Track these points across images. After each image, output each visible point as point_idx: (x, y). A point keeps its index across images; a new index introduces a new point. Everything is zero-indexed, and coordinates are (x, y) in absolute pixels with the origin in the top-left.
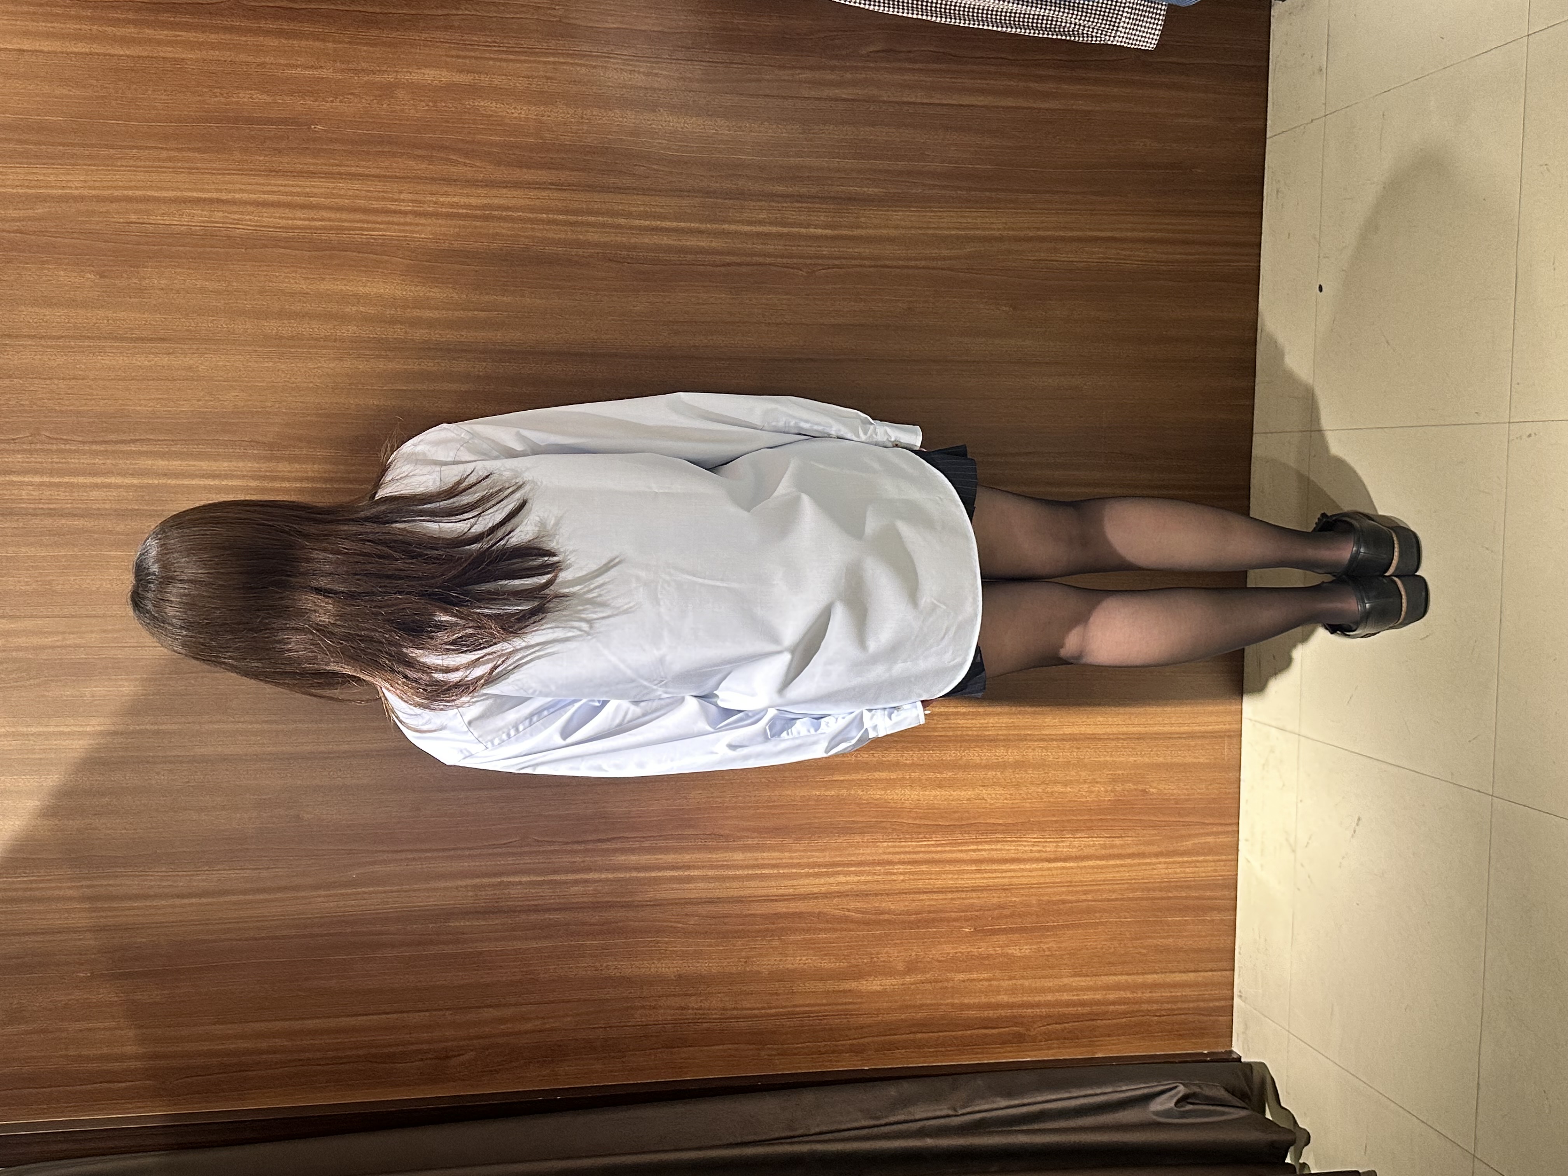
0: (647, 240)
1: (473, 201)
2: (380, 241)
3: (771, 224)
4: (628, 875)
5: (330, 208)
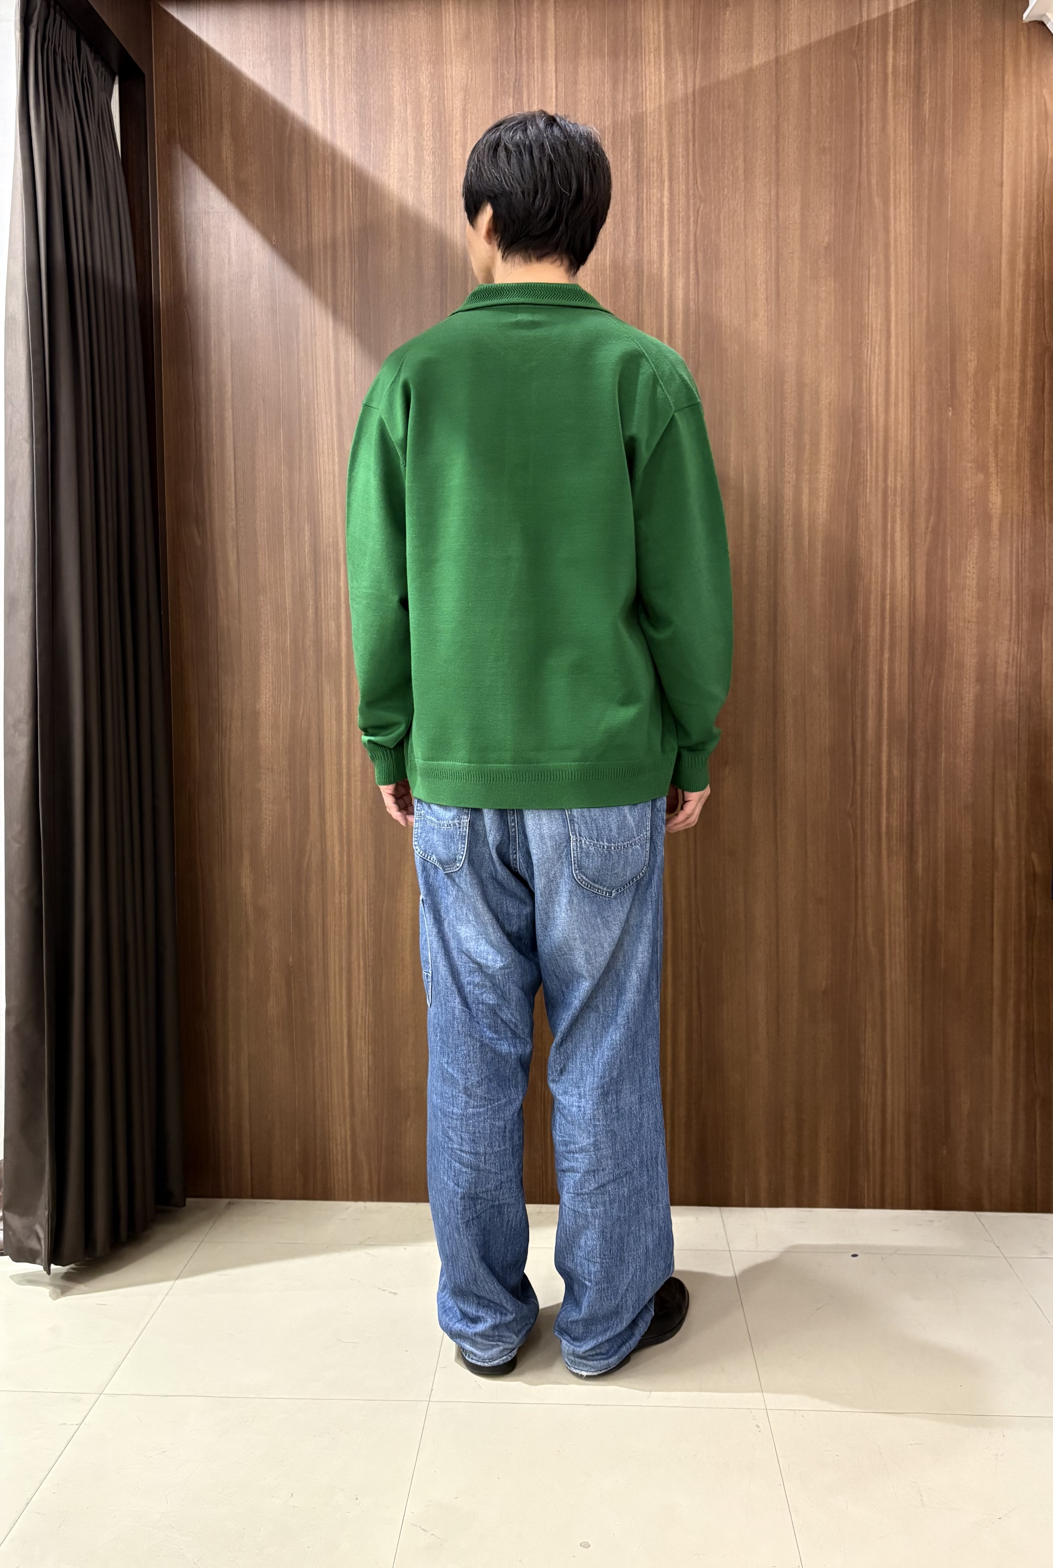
0: (872, 677)
1: (898, 536)
2: (862, 462)
3: (889, 780)
5: (886, 422)
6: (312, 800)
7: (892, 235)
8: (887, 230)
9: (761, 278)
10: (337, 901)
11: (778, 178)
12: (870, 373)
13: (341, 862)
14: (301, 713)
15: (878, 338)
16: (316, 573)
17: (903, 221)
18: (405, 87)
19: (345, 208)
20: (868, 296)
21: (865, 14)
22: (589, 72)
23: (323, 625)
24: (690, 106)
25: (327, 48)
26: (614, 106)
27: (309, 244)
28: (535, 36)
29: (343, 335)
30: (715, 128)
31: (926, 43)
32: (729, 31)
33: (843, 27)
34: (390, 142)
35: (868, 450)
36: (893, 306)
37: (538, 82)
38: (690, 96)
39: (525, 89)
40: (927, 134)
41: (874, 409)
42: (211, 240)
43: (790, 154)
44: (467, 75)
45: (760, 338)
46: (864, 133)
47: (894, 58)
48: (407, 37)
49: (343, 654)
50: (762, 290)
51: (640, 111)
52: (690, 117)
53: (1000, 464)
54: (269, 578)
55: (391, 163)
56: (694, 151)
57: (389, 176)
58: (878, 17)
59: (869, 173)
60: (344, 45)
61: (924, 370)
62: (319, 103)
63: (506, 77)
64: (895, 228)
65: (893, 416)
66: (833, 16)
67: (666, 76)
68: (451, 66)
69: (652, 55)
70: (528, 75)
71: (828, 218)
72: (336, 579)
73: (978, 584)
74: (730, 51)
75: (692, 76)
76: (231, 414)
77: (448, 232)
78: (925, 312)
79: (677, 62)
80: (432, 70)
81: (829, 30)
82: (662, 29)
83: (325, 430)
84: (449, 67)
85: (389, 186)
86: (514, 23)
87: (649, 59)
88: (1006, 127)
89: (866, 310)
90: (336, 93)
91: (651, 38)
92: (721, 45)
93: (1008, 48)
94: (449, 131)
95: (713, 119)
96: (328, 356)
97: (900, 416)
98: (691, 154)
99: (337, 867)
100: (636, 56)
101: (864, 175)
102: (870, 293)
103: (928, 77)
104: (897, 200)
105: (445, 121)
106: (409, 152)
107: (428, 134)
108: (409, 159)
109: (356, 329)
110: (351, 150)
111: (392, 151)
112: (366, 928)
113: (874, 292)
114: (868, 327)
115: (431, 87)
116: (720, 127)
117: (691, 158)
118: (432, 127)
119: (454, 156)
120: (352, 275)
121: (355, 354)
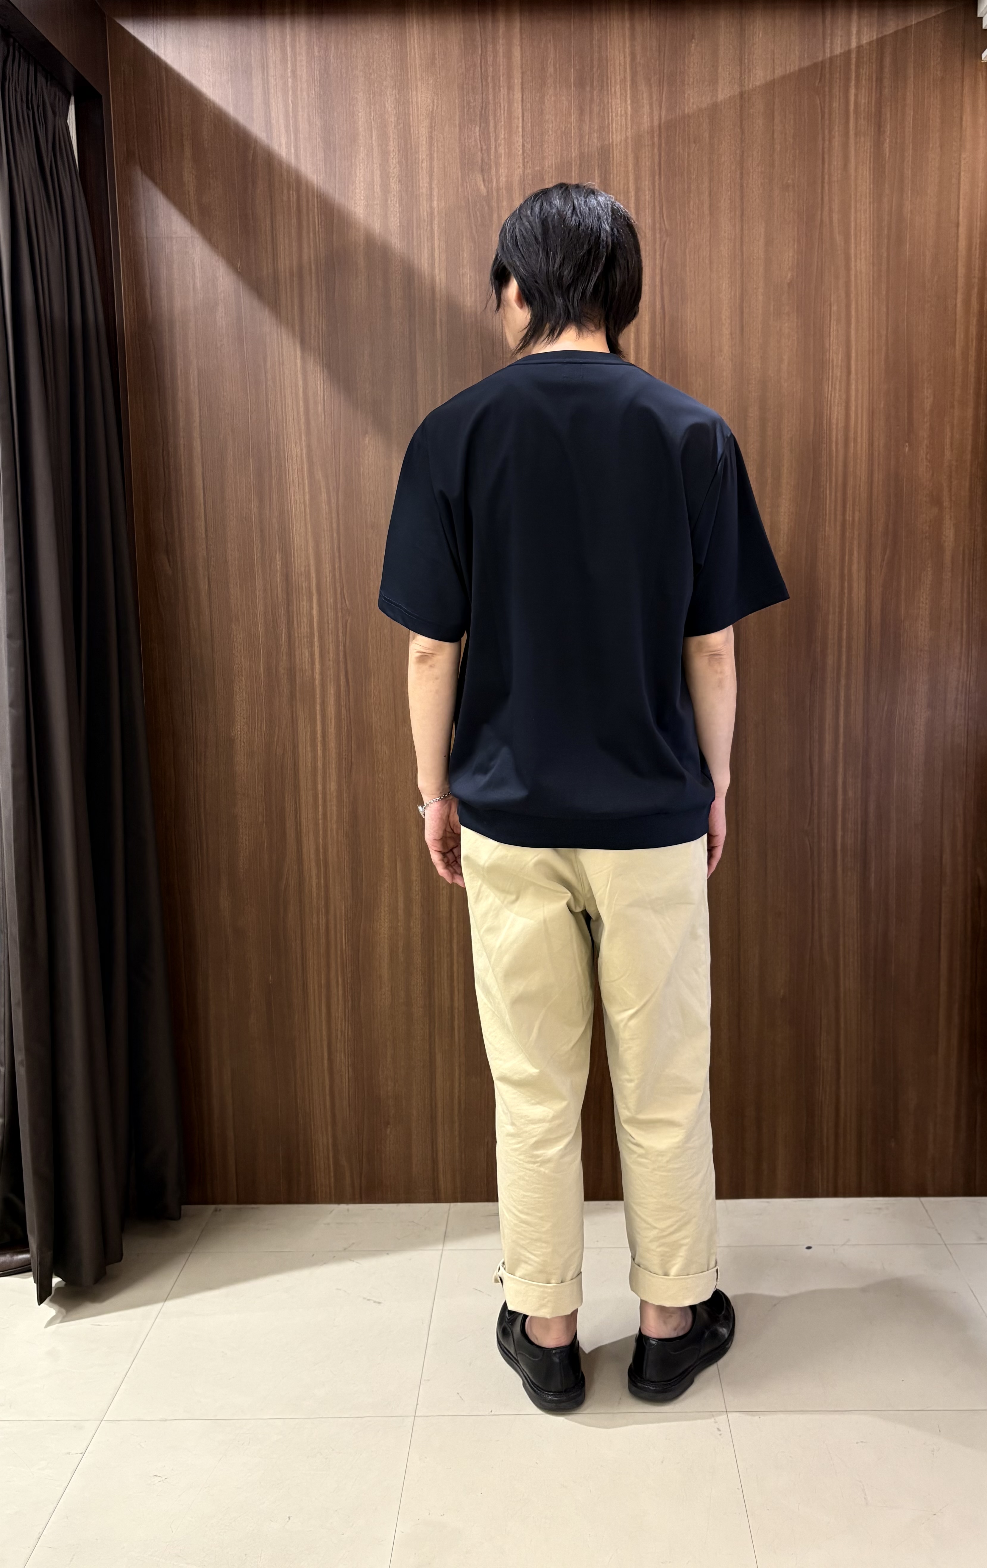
1: (856, 568)
2: (822, 496)
3: (845, 801)
4: (317, 696)
5: (845, 458)
6: (288, 825)
7: (853, 273)
8: (848, 269)
9: (725, 314)
10: (315, 922)
11: (742, 214)
12: (830, 408)
13: (318, 884)
14: (276, 740)
15: (839, 374)
16: (289, 603)
17: (863, 260)
18: (370, 113)
19: (311, 235)
20: (830, 332)
21: (828, 51)
22: (555, 102)
23: (297, 653)
24: (656, 139)
25: (289, 71)
26: (581, 137)
27: (276, 271)
28: (501, 63)
29: (311, 365)
30: (681, 162)
31: (887, 82)
32: (694, 64)
33: (806, 63)
34: (356, 169)
35: (828, 484)
36: (853, 343)
37: (504, 110)
38: (656, 129)
39: (491, 118)
40: (886, 174)
41: (834, 444)
42: (175, 266)
43: (754, 190)
44: (433, 102)
45: (725, 374)
46: (826, 171)
47: (856, 96)
48: (371, 60)
49: (317, 682)
50: (727, 325)
51: (606, 142)
52: (656, 150)
53: (953, 498)
54: (241, 606)
55: (357, 191)
56: (660, 184)
57: (355, 203)
58: (841, 53)
59: (831, 210)
60: (307, 67)
61: (882, 406)
62: (284, 126)
63: (472, 105)
64: (856, 266)
65: (852, 452)
66: (797, 52)
67: (632, 108)
68: (417, 91)
69: (618, 86)
70: (495, 104)
71: (791, 255)
72: (308, 608)
73: (930, 614)
74: (695, 84)
75: (658, 108)
76: (199, 443)
77: (416, 262)
78: (884, 349)
79: (643, 94)
80: (398, 96)
81: (792, 66)
82: (628, 60)
83: (295, 460)
84: (414, 93)
85: (355, 213)
86: (480, 49)
87: (615, 90)
88: (962, 168)
89: (827, 345)
90: (300, 117)
91: (617, 68)
92: (686, 79)
93: (966, 89)
94: (415, 159)
95: (679, 152)
96: (296, 385)
97: (859, 452)
98: (657, 187)
99: (314, 889)
100: (602, 86)
101: (826, 213)
102: (832, 330)
103: (888, 115)
104: (858, 239)
105: (411, 148)
106: (375, 179)
107: (394, 162)
108: (375, 187)
109: (324, 359)
110: (315, 177)
111: (357, 178)
112: (344, 947)
113: (835, 328)
114: (829, 362)
115: (396, 113)
116: (686, 161)
117: (657, 192)
118: (398, 155)
119: (421, 185)
120: (319, 304)
121: (324, 383)
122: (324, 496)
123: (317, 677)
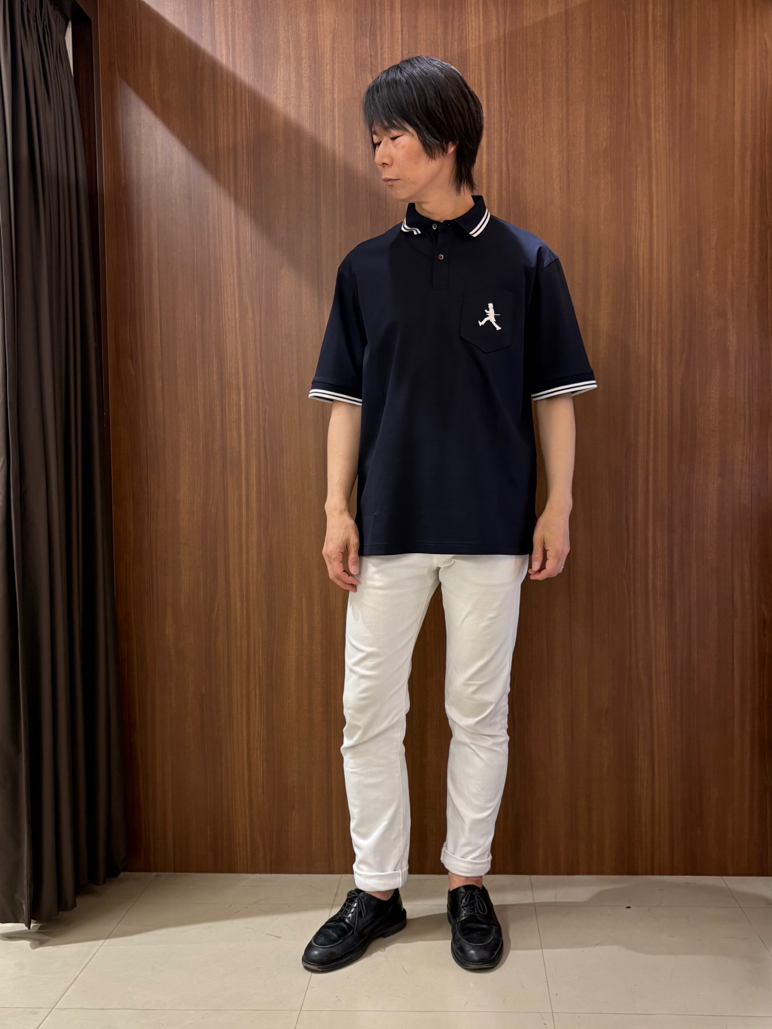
0: (641, 472)
2: (633, 311)
3: (654, 550)
5: (651, 281)
8: (649, 138)
9: (556, 174)
11: (568, 99)
12: (638, 244)
13: (242, 615)
15: (644, 218)
16: (222, 396)
17: (661, 132)
18: (288, 31)
19: (244, 120)
20: (636, 187)
22: (426, 20)
23: (228, 435)
24: (502, 45)
26: (446, 44)
27: (217, 148)
29: (242, 216)
30: (521, 61)
34: (277, 72)
35: (637, 302)
36: (654, 195)
37: (388, 26)
38: (502, 38)
39: (378, 32)
40: (677, 67)
41: (641, 271)
42: (142, 145)
43: (577, 81)
44: (335, 22)
45: (555, 219)
46: (632, 66)
47: (653, 10)
49: (243, 457)
50: (557, 182)
51: (464, 49)
52: (502, 53)
54: (186, 399)
55: (278, 87)
56: (505, 79)
57: (277, 97)
59: (635, 95)
61: (678, 242)
62: (224, 41)
63: (364, 23)
64: (655, 136)
65: (655, 277)
67: (484, 22)
69: (473, 7)
70: (381, 22)
71: (605, 129)
72: (237, 400)
73: (720, 402)
74: (531, 4)
75: (504, 23)
76: (157, 276)
77: (321, 139)
78: (678, 199)
79: (492, 12)
80: (309, 18)
83: (229, 287)
84: (321, 15)
85: (276, 104)
87: (471, 10)
88: (736, 62)
89: (635, 197)
90: (237, 34)
94: (321, 63)
95: (519, 55)
96: (231, 232)
97: (660, 277)
98: (503, 81)
99: (239, 619)
100: (461, 8)
101: (632, 97)
102: (638, 185)
103: (678, 24)
104: (657, 116)
105: (318, 55)
106: (292, 78)
107: (306, 66)
108: (291, 84)
109: (252, 212)
110: (247, 78)
111: (278, 78)
112: (261, 665)
113: (640, 184)
114: (636, 210)
115: (308, 30)
116: (525, 62)
117: (503, 84)
118: (309, 60)
119: (325, 82)
120: (248, 171)
121: (251, 230)
122: (250, 315)
123: (243, 453)
